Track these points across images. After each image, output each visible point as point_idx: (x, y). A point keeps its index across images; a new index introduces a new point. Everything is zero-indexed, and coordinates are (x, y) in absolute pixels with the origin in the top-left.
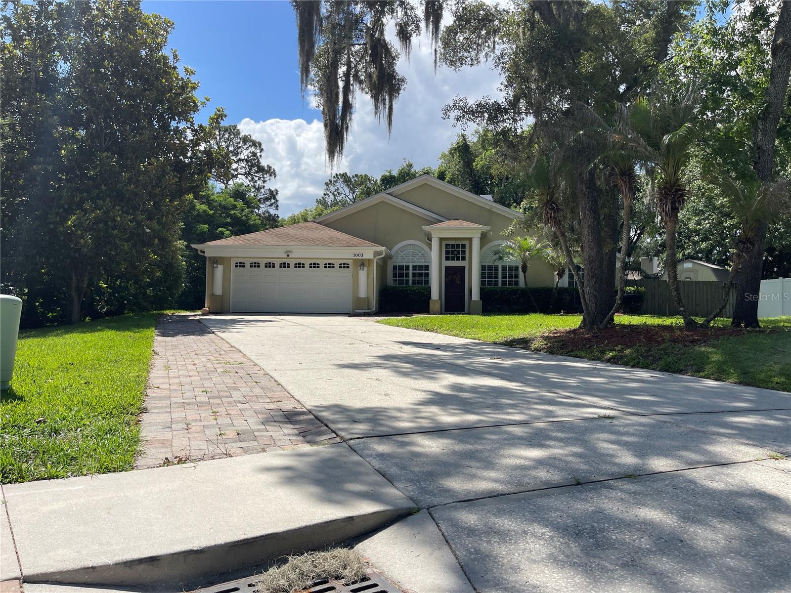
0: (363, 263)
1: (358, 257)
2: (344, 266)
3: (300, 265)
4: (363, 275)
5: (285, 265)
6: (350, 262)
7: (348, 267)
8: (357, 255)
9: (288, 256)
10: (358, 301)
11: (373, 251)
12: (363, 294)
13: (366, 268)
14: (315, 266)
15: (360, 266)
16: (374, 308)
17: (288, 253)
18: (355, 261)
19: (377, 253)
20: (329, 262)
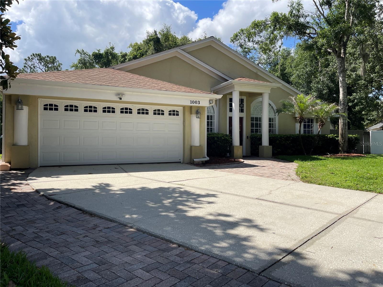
1: (195, 105)
2: (173, 113)
3: (126, 111)
6: (180, 109)
7: (178, 115)
8: (194, 102)
9: (120, 99)
11: (208, 99)
14: (143, 112)
16: (206, 156)
17: (120, 96)
18: (189, 108)
20: (159, 108)
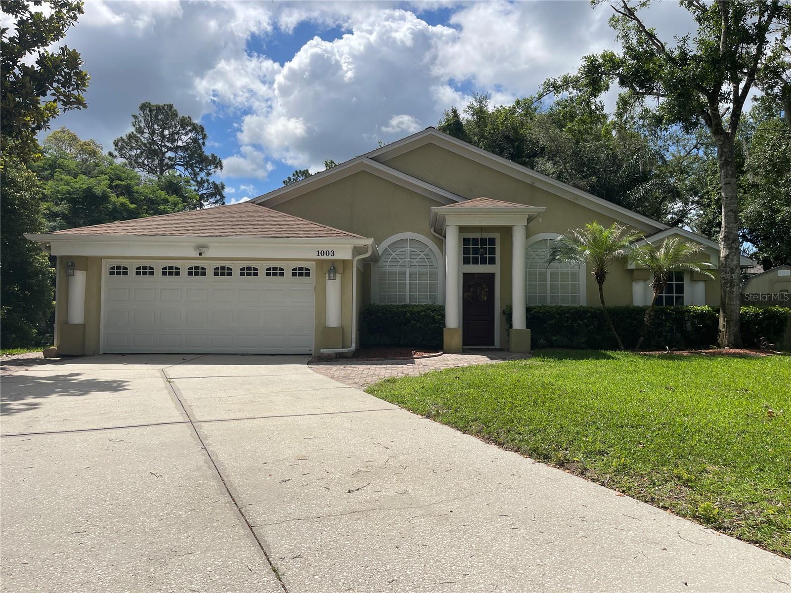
0: (333, 268)
1: (325, 257)
2: (301, 272)
3: (223, 271)
4: (333, 288)
5: (197, 271)
6: (311, 265)
7: (308, 275)
8: (323, 253)
9: (200, 254)
10: (325, 333)
11: (351, 246)
12: (333, 320)
13: (338, 276)
14: (249, 272)
15: (329, 272)
16: (354, 345)
17: (201, 249)
18: (320, 263)
19: (357, 251)
20: (275, 266)
